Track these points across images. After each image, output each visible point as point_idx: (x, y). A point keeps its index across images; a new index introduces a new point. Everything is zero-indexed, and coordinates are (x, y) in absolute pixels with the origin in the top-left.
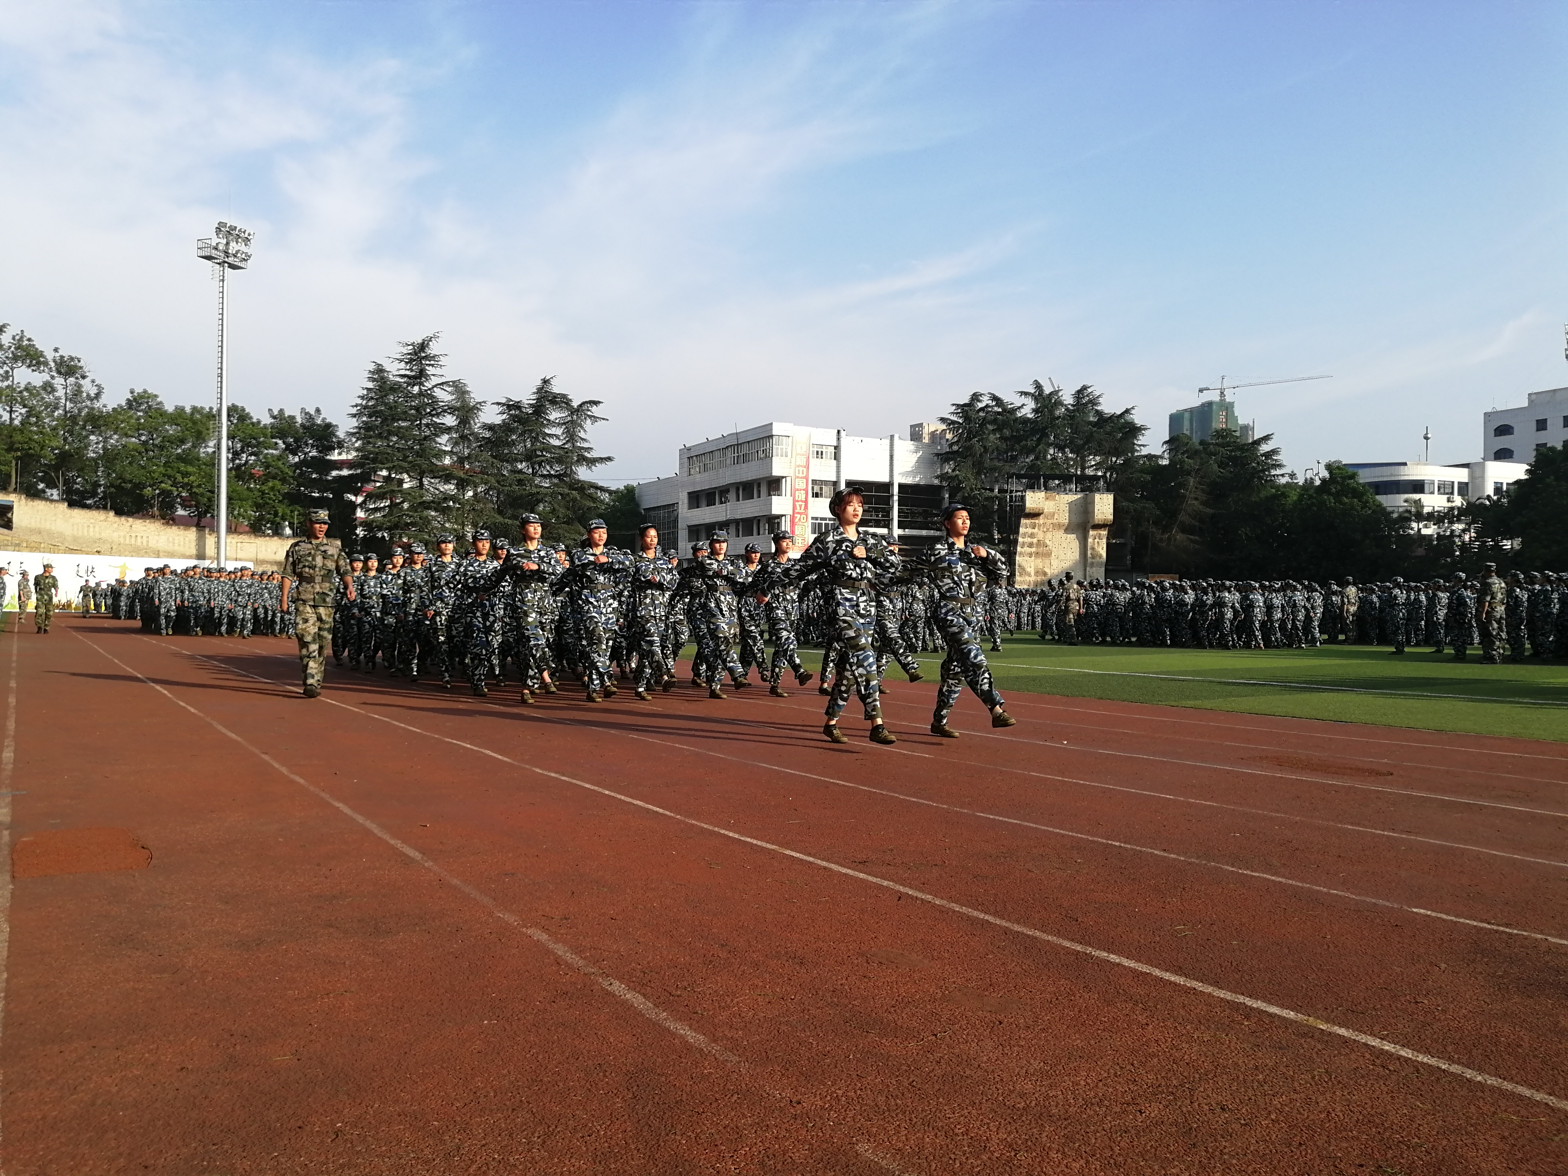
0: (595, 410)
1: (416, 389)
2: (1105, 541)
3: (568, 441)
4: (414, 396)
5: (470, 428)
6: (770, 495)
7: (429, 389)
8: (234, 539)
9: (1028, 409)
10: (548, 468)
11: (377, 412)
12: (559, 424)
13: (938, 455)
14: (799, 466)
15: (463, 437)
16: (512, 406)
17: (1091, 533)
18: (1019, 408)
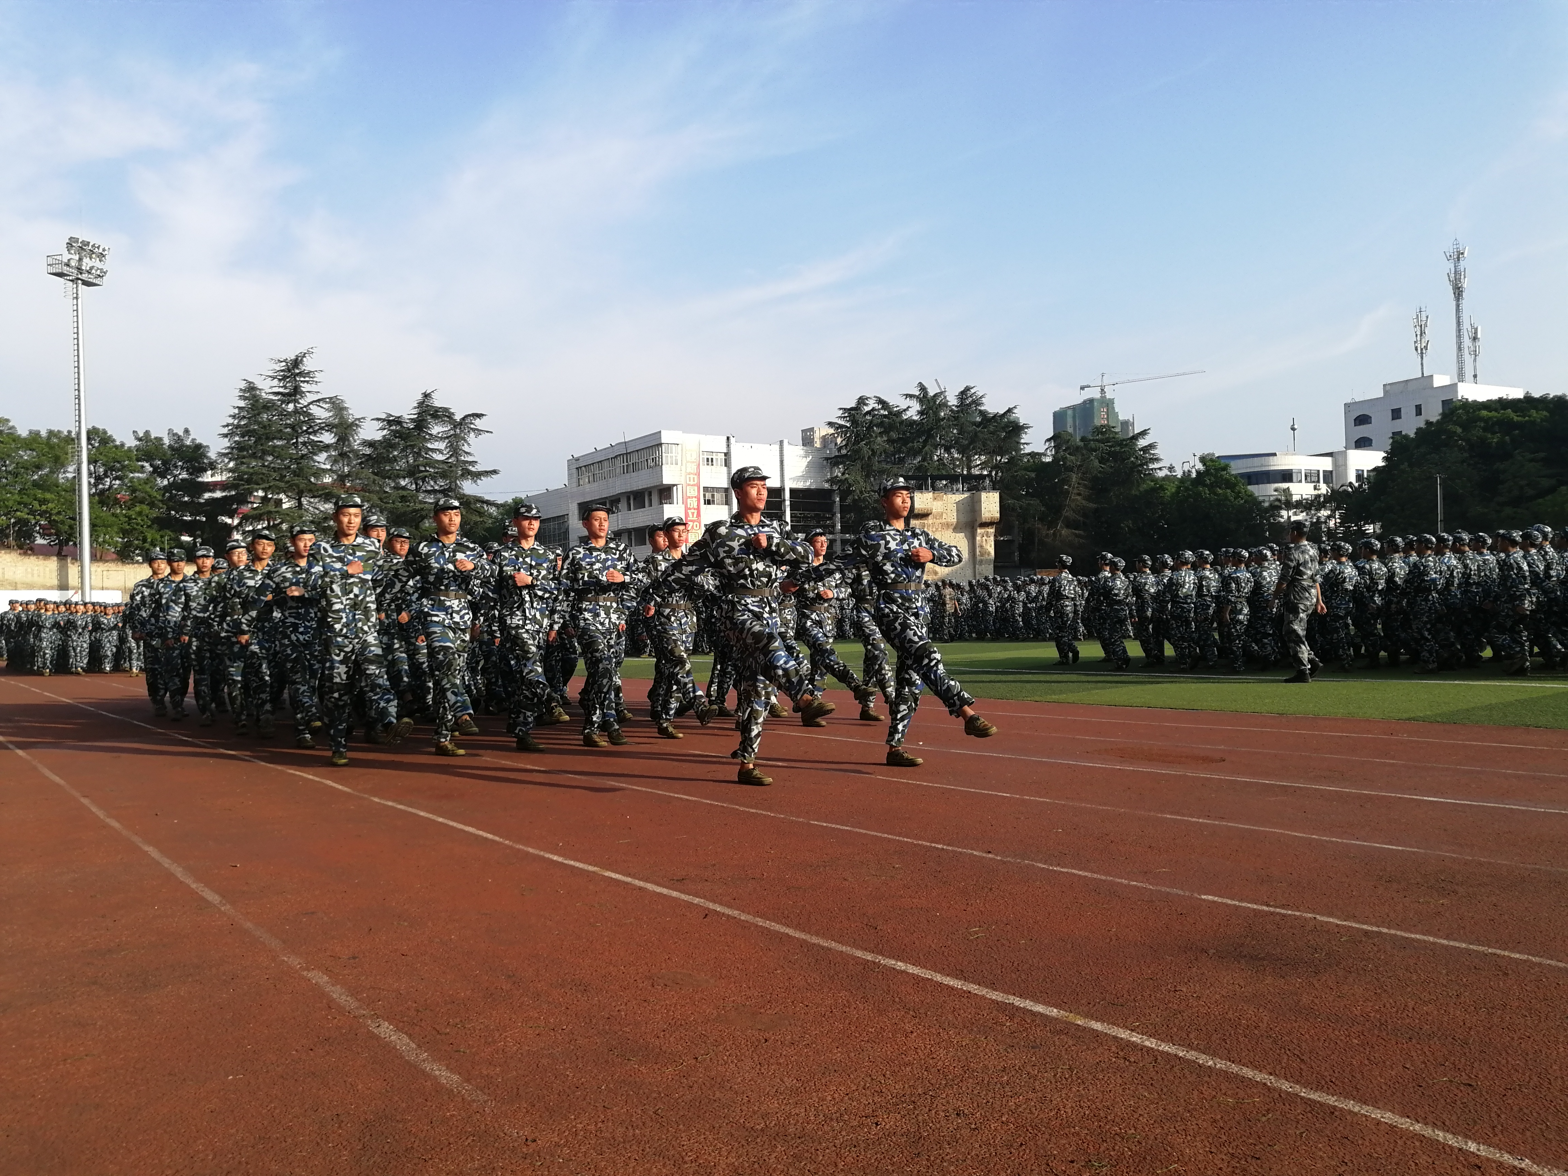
0: (478, 423)
1: (291, 407)
2: (992, 538)
3: (451, 456)
4: (289, 414)
5: (349, 445)
6: (661, 503)
7: (305, 407)
8: (100, 568)
9: (913, 411)
10: (432, 483)
11: (249, 431)
12: (441, 438)
13: (827, 459)
14: (690, 474)
15: (343, 455)
16: (392, 422)
17: (979, 531)
18: (905, 410)
